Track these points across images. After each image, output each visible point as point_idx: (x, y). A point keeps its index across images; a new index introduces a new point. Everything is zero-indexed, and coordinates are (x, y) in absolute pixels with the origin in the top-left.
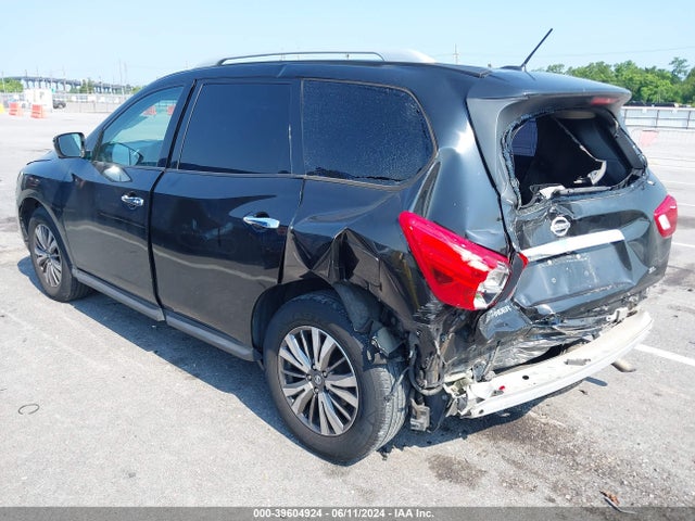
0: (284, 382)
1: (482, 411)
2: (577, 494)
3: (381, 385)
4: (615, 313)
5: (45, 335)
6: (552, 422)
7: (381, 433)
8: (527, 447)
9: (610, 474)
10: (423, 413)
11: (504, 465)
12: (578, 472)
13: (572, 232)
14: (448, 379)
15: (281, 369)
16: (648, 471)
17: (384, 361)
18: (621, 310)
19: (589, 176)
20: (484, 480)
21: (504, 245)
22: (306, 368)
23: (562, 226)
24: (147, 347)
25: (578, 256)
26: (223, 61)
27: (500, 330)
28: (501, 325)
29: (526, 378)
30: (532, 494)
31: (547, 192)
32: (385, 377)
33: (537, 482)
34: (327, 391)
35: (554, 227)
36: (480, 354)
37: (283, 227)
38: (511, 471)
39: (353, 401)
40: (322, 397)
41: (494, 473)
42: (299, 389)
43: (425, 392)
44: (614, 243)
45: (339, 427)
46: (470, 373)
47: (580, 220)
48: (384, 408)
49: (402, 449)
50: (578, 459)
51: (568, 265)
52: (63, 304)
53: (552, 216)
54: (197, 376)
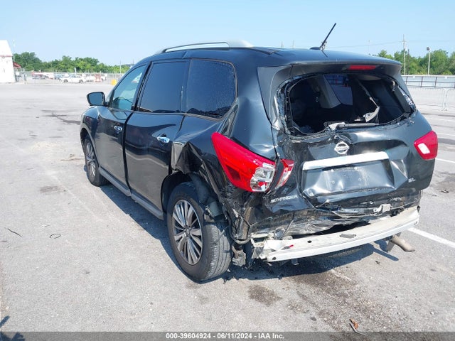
0: (175, 232)
1: (274, 258)
2: (333, 319)
3: (211, 235)
4: (381, 207)
5: (80, 202)
6: (343, 277)
7: (212, 264)
8: (317, 289)
9: (364, 311)
10: (239, 255)
11: (296, 296)
12: (342, 307)
13: (351, 152)
14: (254, 236)
15: (174, 224)
16: (392, 314)
17: (213, 221)
18: (384, 205)
19: (364, 116)
20: (278, 303)
21: (274, 155)
22: (183, 225)
23: (342, 148)
24: (126, 212)
25: (356, 168)
26: (165, 50)
27: (284, 208)
28: (286, 206)
29: (310, 242)
30: (304, 314)
31: (333, 126)
32: (215, 230)
33: (311, 308)
34: (191, 238)
35: (337, 148)
36: (281, 224)
37: (171, 142)
38: (298, 299)
39: (200, 244)
40: (189, 241)
41: (287, 300)
42: (180, 236)
43: (238, 242)
44: (382, 161)
45: (196, 260)
46: (272, 235)
47: (355, 144)
48: (213, 249)
49: (237, 279)
50: (347, 300)
51: (346, 173)
52: (96, 187)
53: (336, 141)
54: (145, 229)
